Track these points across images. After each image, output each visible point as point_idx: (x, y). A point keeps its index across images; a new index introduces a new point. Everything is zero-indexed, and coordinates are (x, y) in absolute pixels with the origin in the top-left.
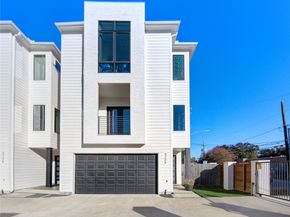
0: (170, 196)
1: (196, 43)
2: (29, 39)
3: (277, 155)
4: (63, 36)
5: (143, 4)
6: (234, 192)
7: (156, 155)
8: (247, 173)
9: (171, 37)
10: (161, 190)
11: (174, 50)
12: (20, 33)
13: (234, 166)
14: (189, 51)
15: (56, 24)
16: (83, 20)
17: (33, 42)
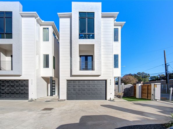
0: (113, 101)
1: (125, 22)
2: (41, 20)
3: (160, 80)
4: (60, 19)
5: (101, 3)
6: (142, 99)
7: (106, 80)
8: (149, 89)
9: (113, 20)
10: (108, 98)
11: (115, 26)
12: (39, 18)
13: (142, 86)
14: (121, 26)
15: (58, 13)
16: (71, 12)
17: (43, 21)
